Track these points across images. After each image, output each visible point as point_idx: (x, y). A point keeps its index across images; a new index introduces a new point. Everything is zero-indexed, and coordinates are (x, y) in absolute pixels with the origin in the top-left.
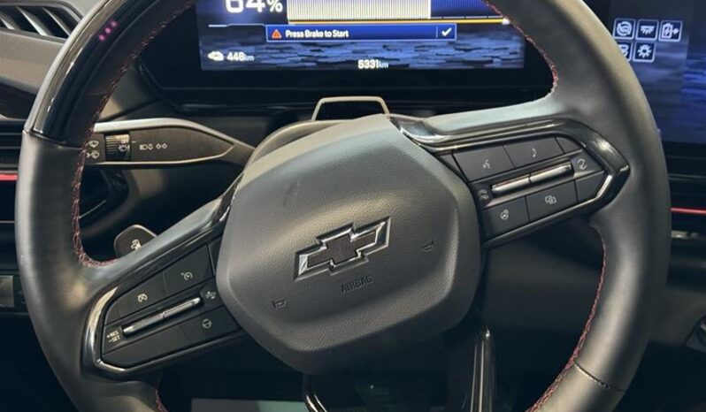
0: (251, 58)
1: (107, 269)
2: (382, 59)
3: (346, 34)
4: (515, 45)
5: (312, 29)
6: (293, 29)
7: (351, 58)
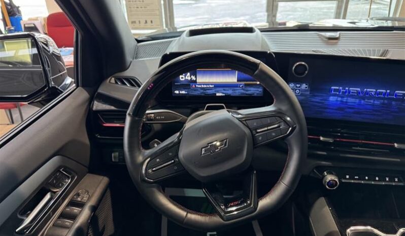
0: (186, 93)
1: (148, 152)
2: (223, 93)
3: (213, 86)
4: (260, 90)
5: (204, 85)
6: (198, 85)
7: (214, 92)
